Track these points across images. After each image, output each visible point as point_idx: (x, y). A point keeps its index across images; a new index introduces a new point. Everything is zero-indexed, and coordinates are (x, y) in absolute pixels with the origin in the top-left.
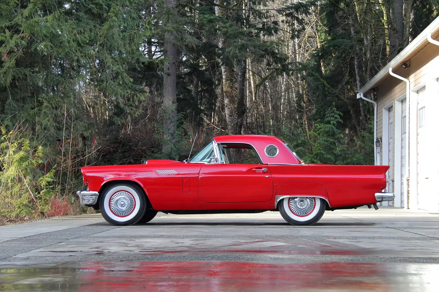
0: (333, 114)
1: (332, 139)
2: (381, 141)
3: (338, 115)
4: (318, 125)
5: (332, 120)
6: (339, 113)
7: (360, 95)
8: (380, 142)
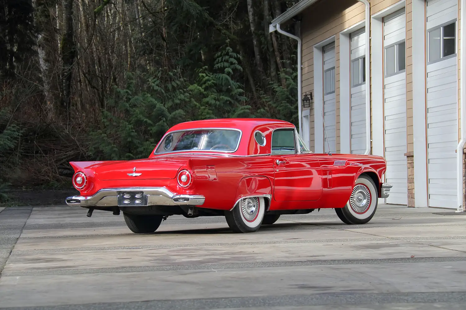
0: (227, 57)
1: (226, 96)
2: (312, 99)
3: (235, 58)
4: (204, 75)
5: (226, 67)
6: (236, 56)
7: (275, 27)
8: (309, 100)
